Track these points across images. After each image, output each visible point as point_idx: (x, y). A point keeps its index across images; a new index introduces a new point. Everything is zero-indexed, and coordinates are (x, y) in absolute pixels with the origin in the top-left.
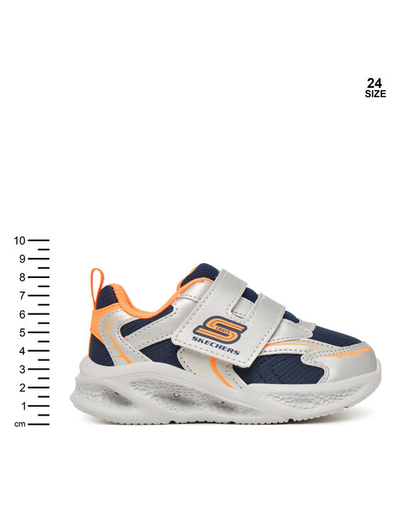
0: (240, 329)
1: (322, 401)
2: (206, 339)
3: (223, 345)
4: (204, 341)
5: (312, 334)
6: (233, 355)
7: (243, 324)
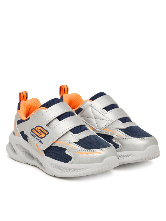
0: (46, 133)
1: (66, 171)
2: (34, 134)
3: (39, 138)
4: (33, 135)
5: (78, 141)
6: (41, 143)
7: (48, 131)
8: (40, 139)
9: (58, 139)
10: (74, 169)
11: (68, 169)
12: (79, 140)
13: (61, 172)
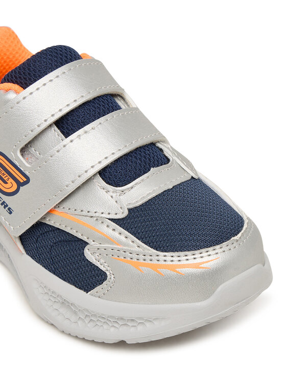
1: (88, 319)
5: (126, 213)
6: (5, 211)
7: (27, 173)
8: (5, 198)
9: (60, 203)
10: (112, 317)
11: (95, 316)
12: (130, 210)
13: (73, 318)
